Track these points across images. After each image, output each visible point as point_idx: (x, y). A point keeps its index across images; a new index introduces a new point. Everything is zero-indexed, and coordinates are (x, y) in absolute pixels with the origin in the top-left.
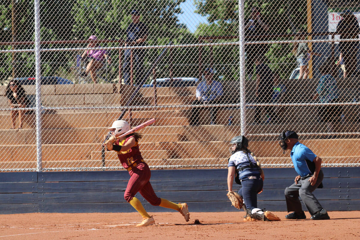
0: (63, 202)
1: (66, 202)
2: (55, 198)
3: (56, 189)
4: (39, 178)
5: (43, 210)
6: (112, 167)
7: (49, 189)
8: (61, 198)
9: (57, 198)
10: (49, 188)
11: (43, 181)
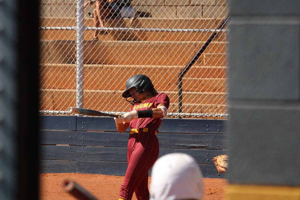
0: (109, 159)
1: (113, 159)
2: (98, 154)
3: (100, 142)
4: (78, 125)
5: (83, 169)
6: (176, 114)
7: (91, 141)
8: (106, 154)
9: (102, 154)
10: (92, 139)
11: (84, 130)
